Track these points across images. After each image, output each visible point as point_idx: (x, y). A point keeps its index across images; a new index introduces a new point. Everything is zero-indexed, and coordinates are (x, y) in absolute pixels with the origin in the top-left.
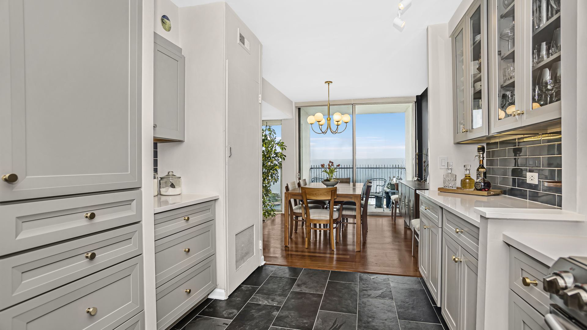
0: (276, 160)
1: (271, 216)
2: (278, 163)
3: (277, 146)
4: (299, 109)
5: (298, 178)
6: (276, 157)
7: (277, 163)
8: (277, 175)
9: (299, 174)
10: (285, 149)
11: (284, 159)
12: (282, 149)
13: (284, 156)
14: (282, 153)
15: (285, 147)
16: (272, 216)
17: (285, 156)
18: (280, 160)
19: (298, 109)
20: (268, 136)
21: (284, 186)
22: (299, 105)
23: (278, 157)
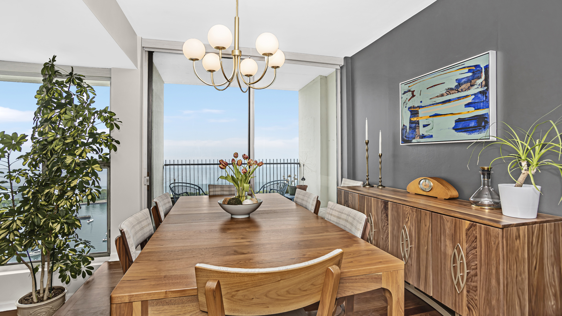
0: (95, 150)
1: (80, 278)
2: (100, 157)
3: (96, 120)
4: (151, 54)
5: (146, 187)
6: (93, 143)
7: (96, 157)
8: (97, 184)
9: (148, 178)
10: (118, 128)
11: (116, 150)
12: (111, 128)
13: (114, 143)
14: (110, 136)
15: (118, 123)
16: (84, 276)
17: (118, 142)
18: (106, 150)
19: (147, 54)
20: (75, 97)
21: (115, 235)
22: (150, 46)
23: (100, 144)
